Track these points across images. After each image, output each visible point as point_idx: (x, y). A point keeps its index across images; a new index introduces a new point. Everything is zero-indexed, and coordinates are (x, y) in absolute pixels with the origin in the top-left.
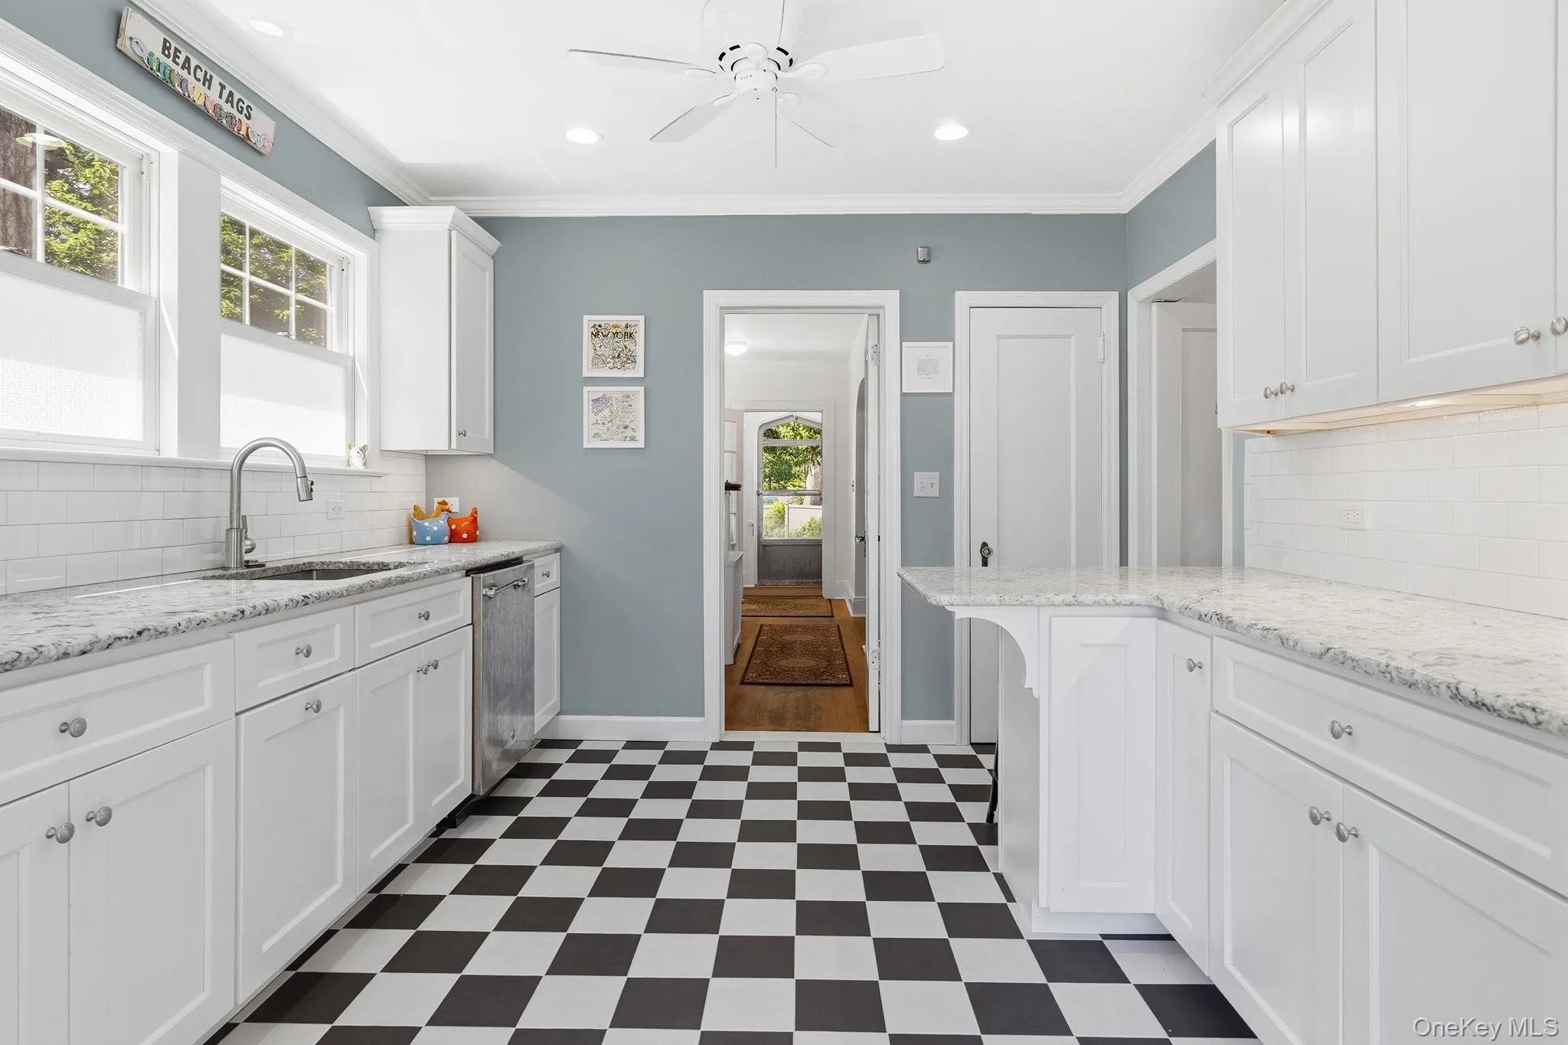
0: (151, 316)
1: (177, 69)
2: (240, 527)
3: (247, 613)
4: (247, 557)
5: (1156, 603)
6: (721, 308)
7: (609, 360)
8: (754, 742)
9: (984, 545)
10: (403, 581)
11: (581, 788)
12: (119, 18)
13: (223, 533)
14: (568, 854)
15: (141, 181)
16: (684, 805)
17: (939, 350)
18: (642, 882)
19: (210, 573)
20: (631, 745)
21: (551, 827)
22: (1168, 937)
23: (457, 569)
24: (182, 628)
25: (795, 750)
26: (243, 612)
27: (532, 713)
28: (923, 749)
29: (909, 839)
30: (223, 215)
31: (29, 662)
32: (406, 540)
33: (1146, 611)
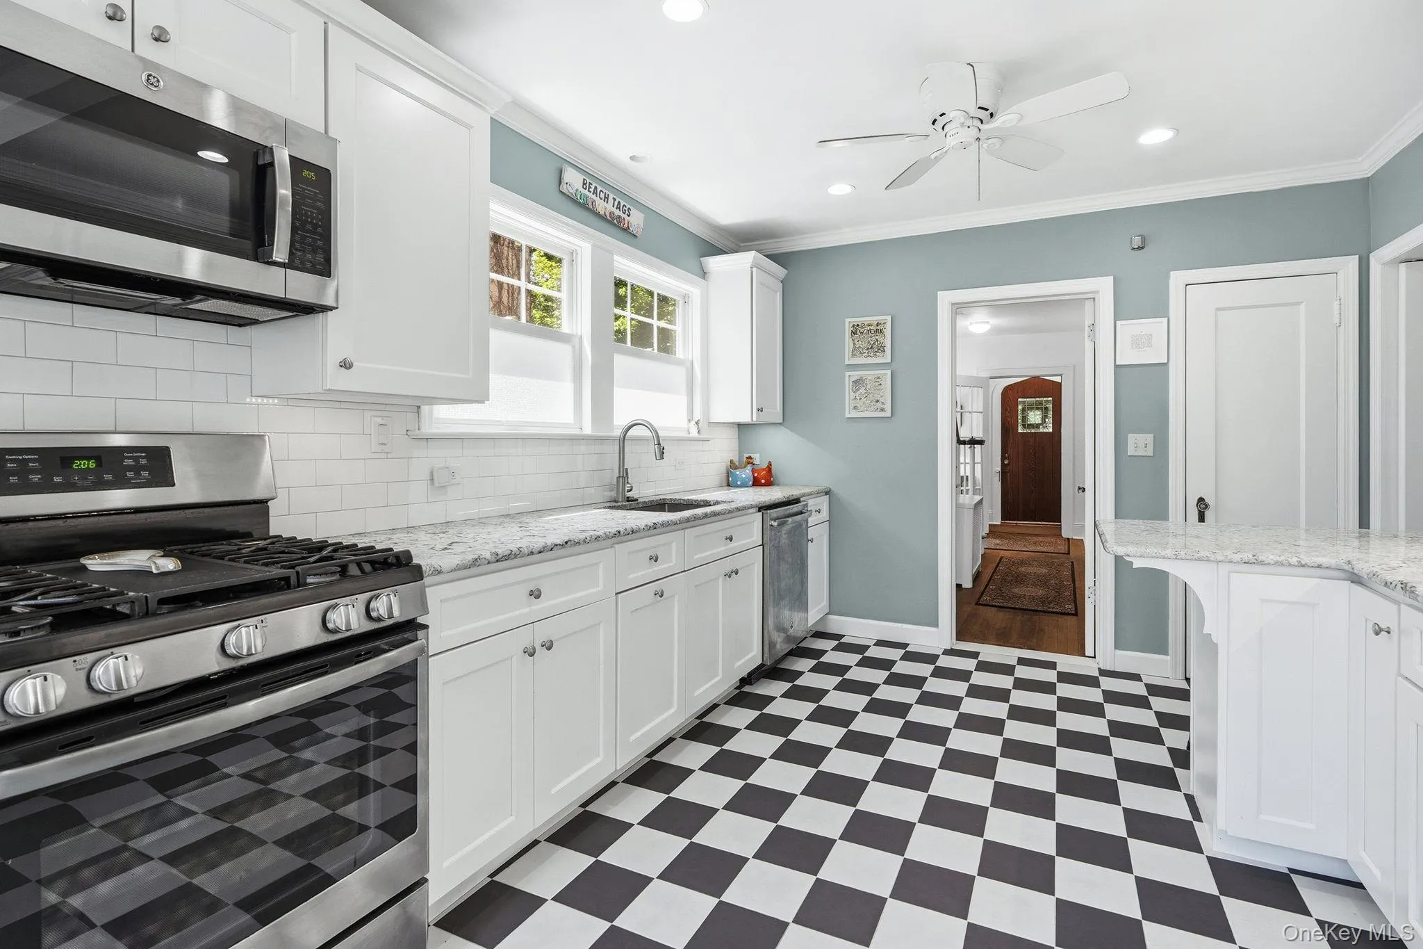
0: (577, 347)
1: (591, 195)
2: (624, 476)
3: (622, 533)
4: (628, 494)
5: (1346, 567)
6: (952, 304)
7: (864, 351)
8: (979, 653)
9: (1201, 500)
10: (715, 514)
11: (840, 670)
12: (561, 172)
13: (615, 480)
14: (824, 715)
15: (572, 265)
16: (916, 693)
17: (1155, 326)
18: (876, 745)
19: (609, 504)
20: (880, 643)
21: (814, 694)
22: (1359, 886)
23: (752, 507)
24: (588, 541)
25: (1014, 663)
26: (619, 532)
27: (806, 610)
28: (1136, 677)
29: (1107, 751)
30: (615, 277)
31: (516, 556)
32: (725, 484)
33: (1341, 575)
